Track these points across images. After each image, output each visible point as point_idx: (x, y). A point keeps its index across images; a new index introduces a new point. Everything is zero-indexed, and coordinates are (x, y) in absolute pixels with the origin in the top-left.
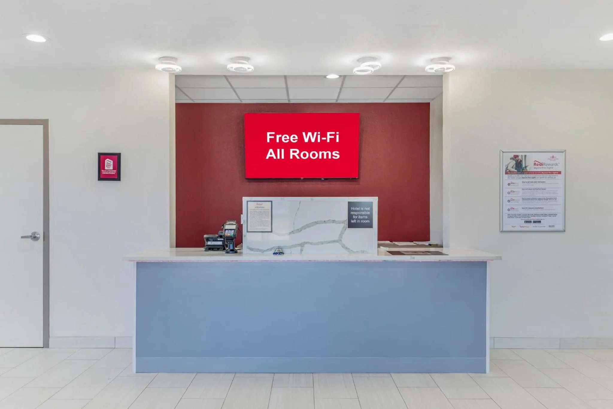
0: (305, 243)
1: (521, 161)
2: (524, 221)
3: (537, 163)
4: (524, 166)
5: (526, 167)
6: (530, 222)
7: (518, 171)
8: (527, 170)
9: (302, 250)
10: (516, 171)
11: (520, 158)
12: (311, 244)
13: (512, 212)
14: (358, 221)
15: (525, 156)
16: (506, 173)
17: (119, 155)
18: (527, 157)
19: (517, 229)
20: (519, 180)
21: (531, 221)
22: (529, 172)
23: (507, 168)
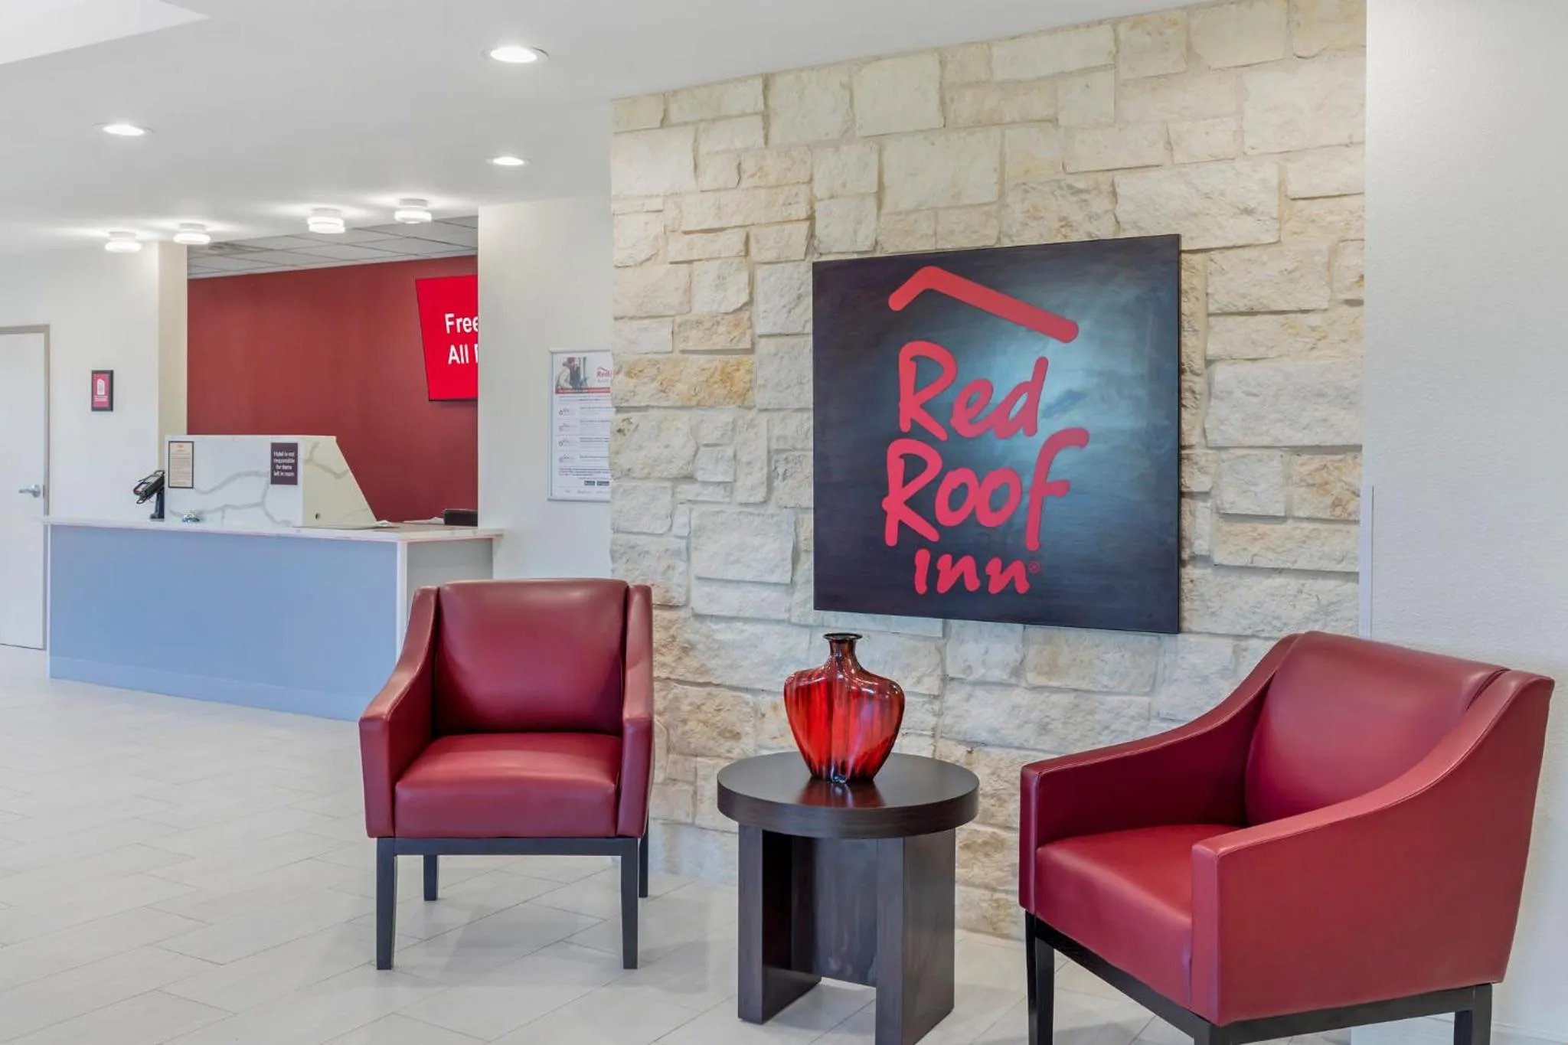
0: (227, 506)
1: (578, 368)
2: (583, 481)
3: (602, 371)
4: (582, 377)
5: (585, 380)
6: (592, 483)
7: (574, 388)
8: (586, 384)
9: (223, 517)
10: (571, 387)
11: (576, 362)
12: (234, 508)
13: (567, 464)
14: (282, 474)
15: (585, 359)
16: (557, 392)
17: (111, 373)
18: (587, 361)
19: (573, 495)
20: (574, 402)
21: (594, 482)
22: (591, 389)
23: (558, 381)
